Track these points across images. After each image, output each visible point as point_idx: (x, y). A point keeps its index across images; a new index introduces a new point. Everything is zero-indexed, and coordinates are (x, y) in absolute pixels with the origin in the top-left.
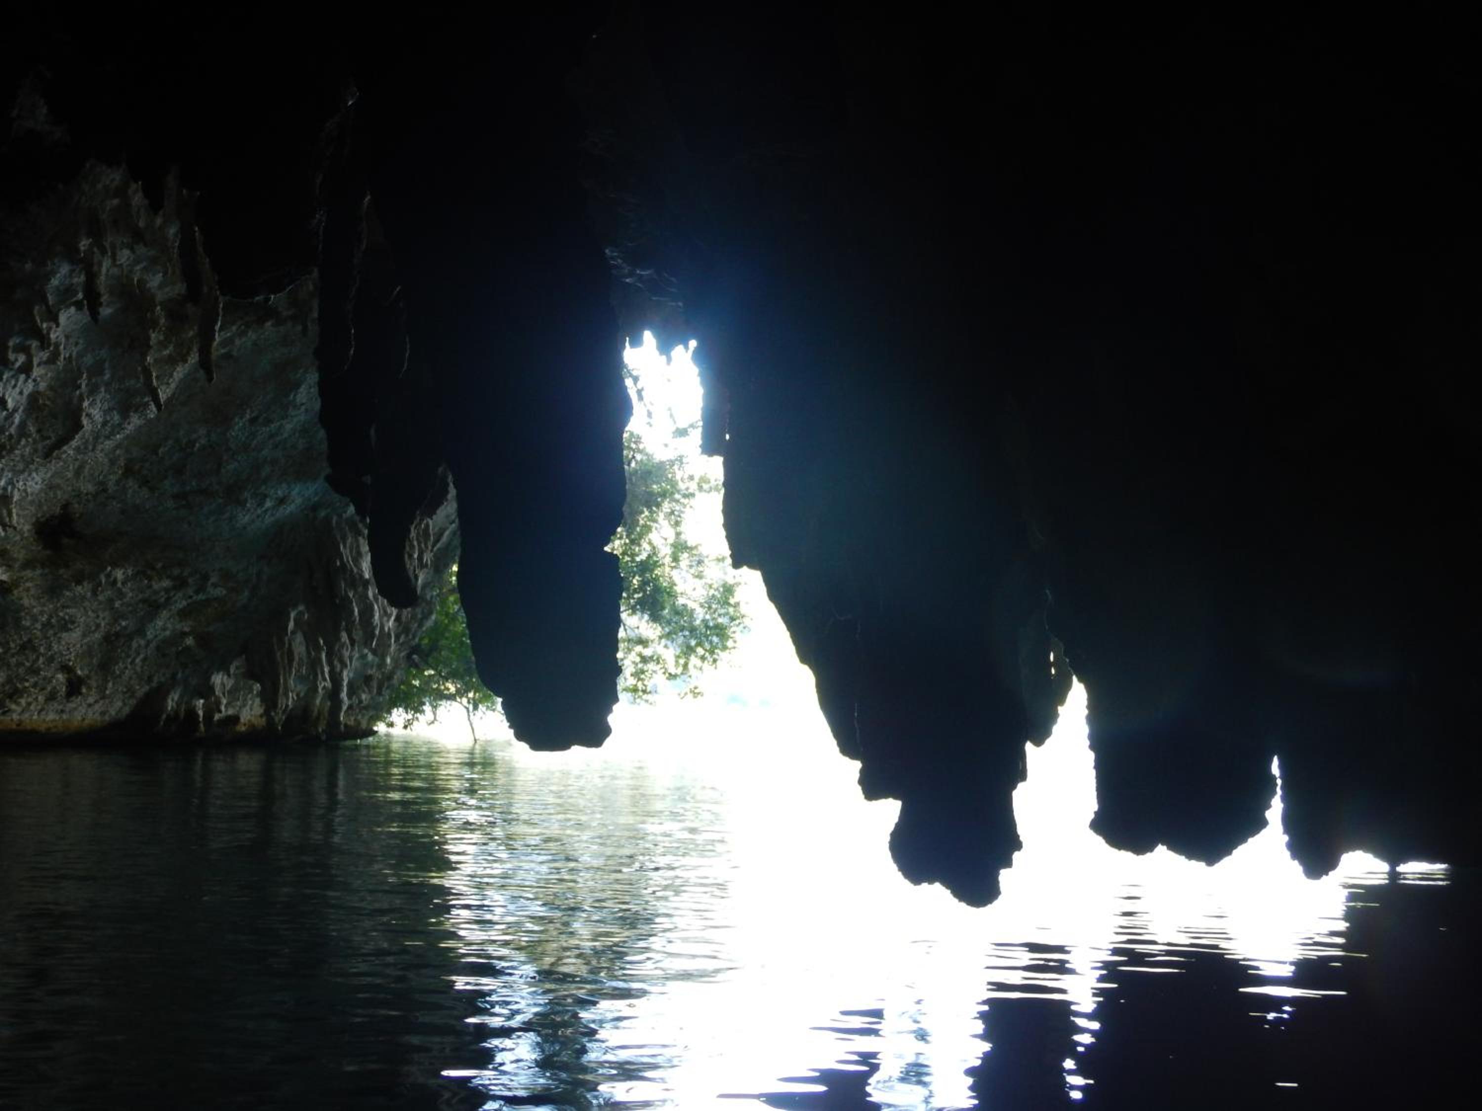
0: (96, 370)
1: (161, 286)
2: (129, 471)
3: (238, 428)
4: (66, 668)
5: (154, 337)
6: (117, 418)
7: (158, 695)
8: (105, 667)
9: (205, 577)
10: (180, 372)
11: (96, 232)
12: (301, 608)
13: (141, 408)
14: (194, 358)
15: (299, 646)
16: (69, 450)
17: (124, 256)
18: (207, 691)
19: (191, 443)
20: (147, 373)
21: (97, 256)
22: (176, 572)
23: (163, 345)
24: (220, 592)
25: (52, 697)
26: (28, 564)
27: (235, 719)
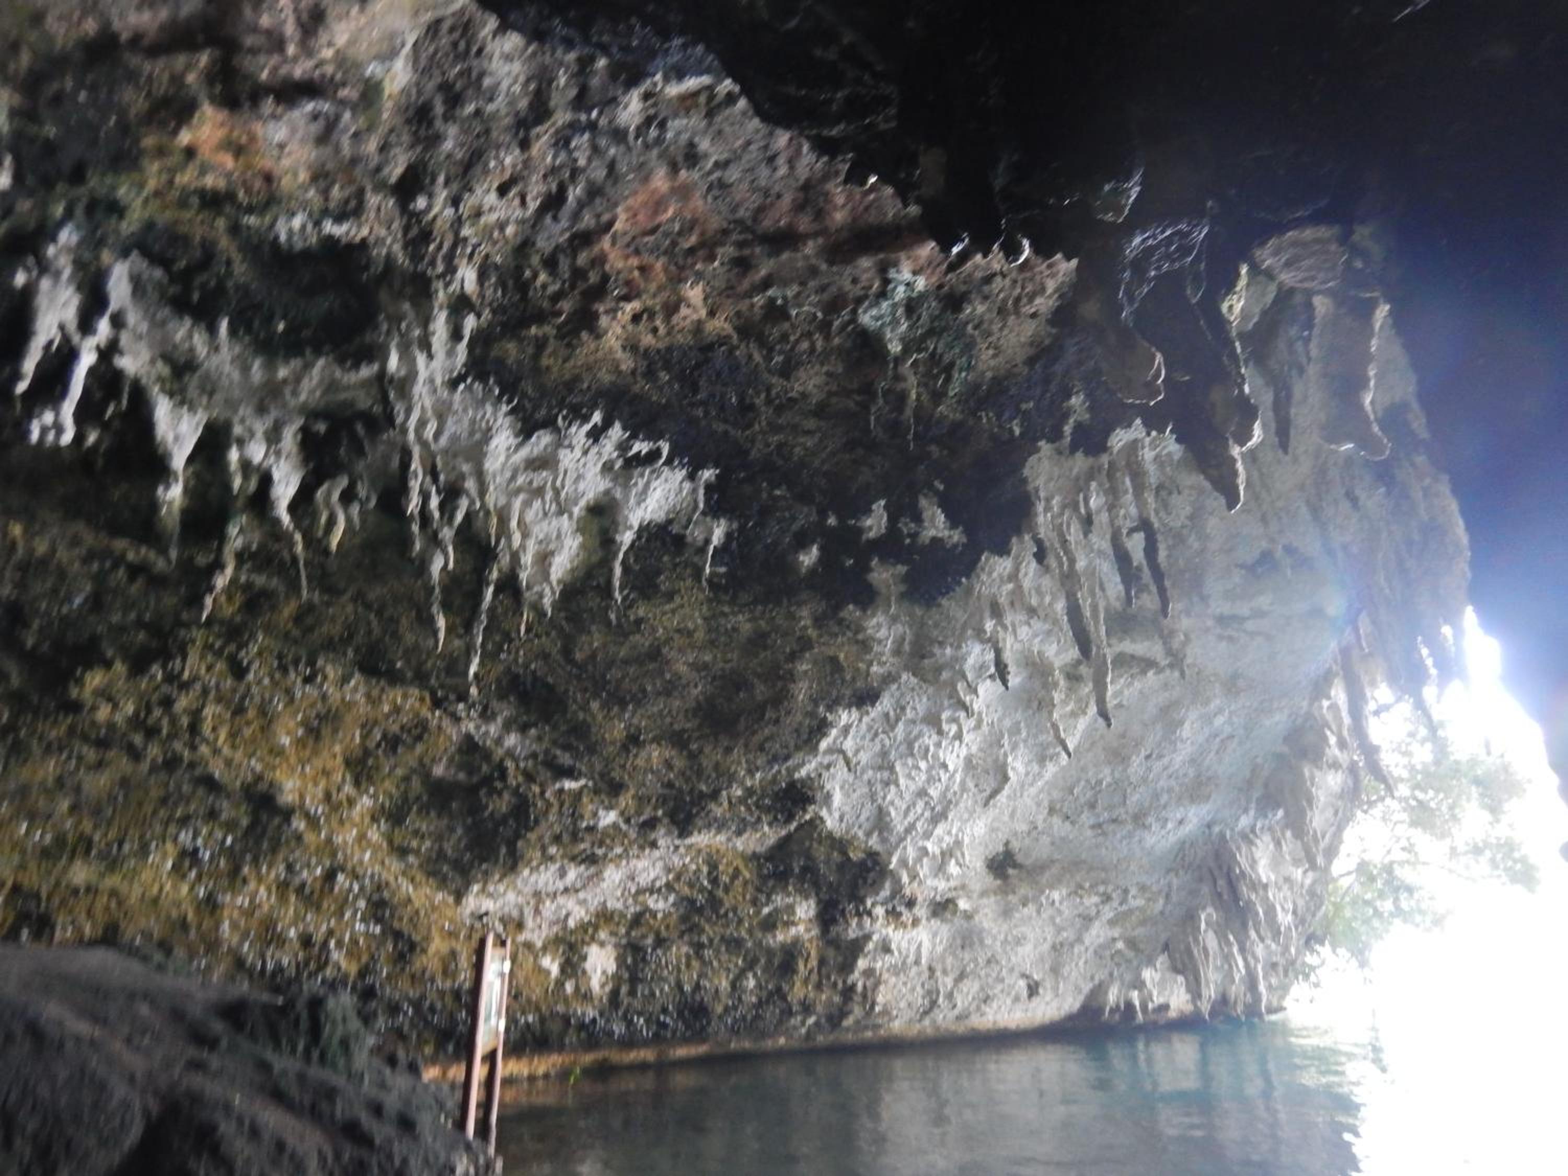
0: (1015, 730)
1: (1058, 653)
2: (1052, 811)
3: (1136, 764)
4: (1024, 976)
5: (1057, 696)
6: (1036, 768)
7: (1099, 990)
8: (1055, 970)
9: (1126, 891)
10: (1082, 724)
11: (997, 612)
12: (1210, 910)
13: (1054, 757)
14: (1093, 709)
15: (1211, 941)
16: (1002, 798)
17: (1024, 632)
18: (1139, 984)
19: (1099, 782)
20: (1055, 727)
21: (1001, 634)
22: (1101, 889)
23: (1065, 702)
24: (1140, 902)
25: (1017, 999)
26: (984, 894)
27: (1165, 1007)
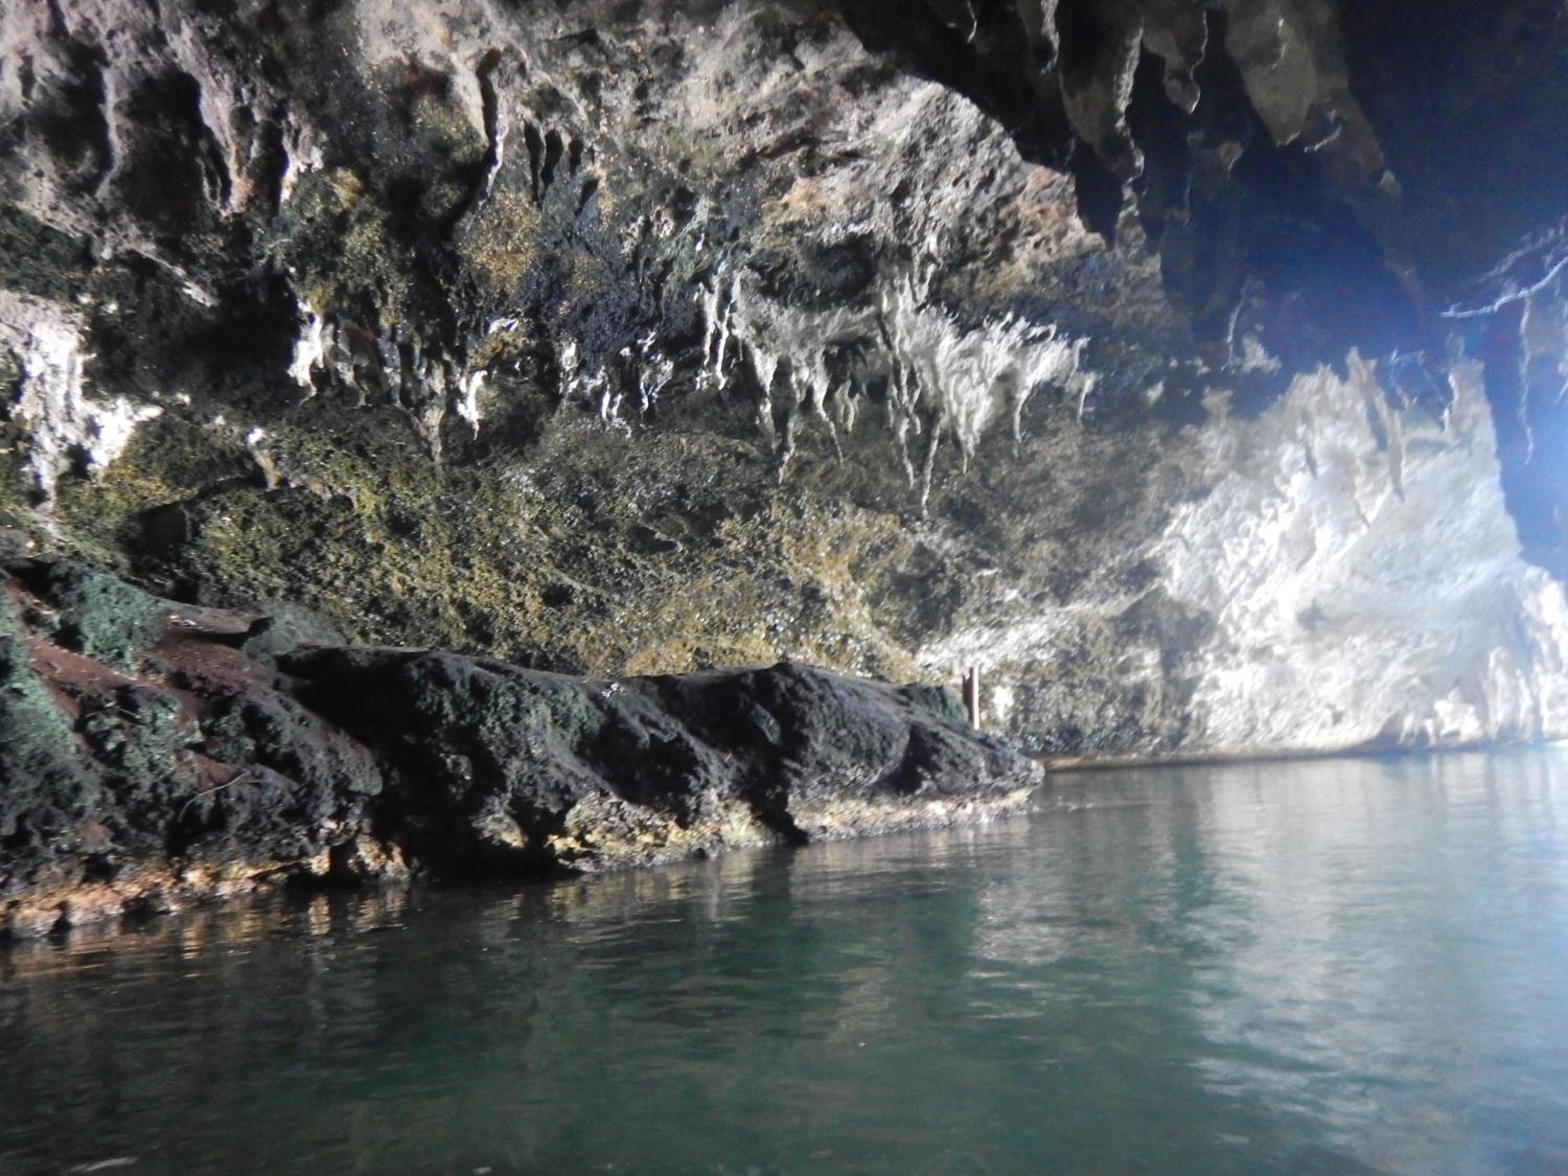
0: (1321, 509)
1: (1359, 445)
2: (1353, 572)
3: (1429, 531)
4: (1331, 706)
5: (1358, 480)
6: (1339, 539)
7: (1396, 720)
8: (1357, 703)
9: (1420, 637)
10: (1380, 500)
11: (1306, 418)
12: (1498, 649)
13: (1355, 529)
14: (1389, 488)
15: (1501, 677)
16: (1311, 564)
17: (1329, 432)
18: (1432, 714)
19: (1396, 547)
20: (1357, 505)
21: (1310, 436)
22: (1398, 634)
23: (1365, 484)
24: (1433, 645)
25: (1323, 725)
26: (1295, 641)
27: (1455, 734)
